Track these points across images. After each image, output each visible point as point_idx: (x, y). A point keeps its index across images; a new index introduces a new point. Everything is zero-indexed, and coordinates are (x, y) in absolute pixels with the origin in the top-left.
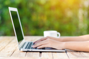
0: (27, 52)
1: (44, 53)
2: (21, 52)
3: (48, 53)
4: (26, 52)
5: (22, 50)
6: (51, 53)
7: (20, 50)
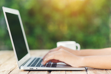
0: (30, 71)
1: (55, 72)
2: (22, 71)
3: (60, 72)
4: (28, 72)
5: (22, 68)
6: (65, 72)
7: (20, 68)
